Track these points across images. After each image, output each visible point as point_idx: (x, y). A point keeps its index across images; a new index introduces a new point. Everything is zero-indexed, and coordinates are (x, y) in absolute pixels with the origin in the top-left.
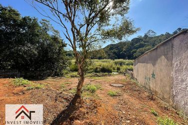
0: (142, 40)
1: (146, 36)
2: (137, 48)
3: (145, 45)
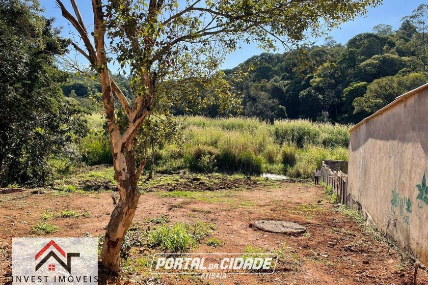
0: (392, 45)
1: (408, 29)
2: (369, 77)
3: (403, 65)
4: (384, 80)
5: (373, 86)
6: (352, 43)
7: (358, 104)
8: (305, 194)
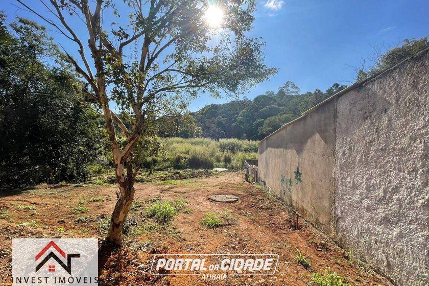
0: (275, 101)
1: (281, 93)
3: (280, 110)
4: (272, 118)
5: (267, 121)
6: (256, 99)
7: (261, 130)
8: (237, 178)
